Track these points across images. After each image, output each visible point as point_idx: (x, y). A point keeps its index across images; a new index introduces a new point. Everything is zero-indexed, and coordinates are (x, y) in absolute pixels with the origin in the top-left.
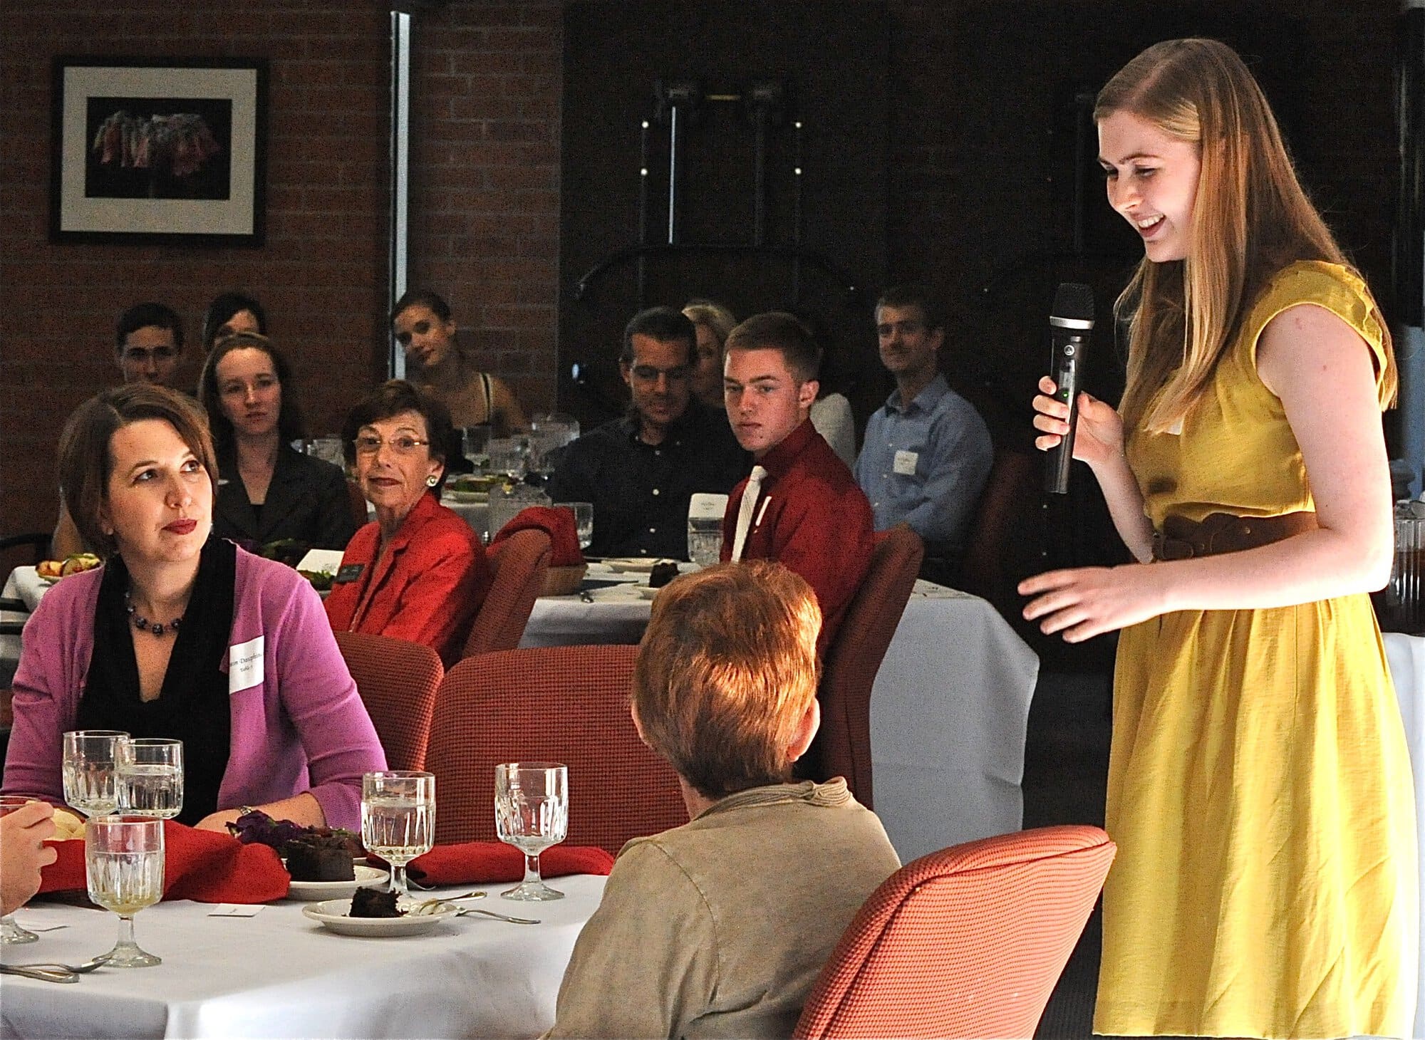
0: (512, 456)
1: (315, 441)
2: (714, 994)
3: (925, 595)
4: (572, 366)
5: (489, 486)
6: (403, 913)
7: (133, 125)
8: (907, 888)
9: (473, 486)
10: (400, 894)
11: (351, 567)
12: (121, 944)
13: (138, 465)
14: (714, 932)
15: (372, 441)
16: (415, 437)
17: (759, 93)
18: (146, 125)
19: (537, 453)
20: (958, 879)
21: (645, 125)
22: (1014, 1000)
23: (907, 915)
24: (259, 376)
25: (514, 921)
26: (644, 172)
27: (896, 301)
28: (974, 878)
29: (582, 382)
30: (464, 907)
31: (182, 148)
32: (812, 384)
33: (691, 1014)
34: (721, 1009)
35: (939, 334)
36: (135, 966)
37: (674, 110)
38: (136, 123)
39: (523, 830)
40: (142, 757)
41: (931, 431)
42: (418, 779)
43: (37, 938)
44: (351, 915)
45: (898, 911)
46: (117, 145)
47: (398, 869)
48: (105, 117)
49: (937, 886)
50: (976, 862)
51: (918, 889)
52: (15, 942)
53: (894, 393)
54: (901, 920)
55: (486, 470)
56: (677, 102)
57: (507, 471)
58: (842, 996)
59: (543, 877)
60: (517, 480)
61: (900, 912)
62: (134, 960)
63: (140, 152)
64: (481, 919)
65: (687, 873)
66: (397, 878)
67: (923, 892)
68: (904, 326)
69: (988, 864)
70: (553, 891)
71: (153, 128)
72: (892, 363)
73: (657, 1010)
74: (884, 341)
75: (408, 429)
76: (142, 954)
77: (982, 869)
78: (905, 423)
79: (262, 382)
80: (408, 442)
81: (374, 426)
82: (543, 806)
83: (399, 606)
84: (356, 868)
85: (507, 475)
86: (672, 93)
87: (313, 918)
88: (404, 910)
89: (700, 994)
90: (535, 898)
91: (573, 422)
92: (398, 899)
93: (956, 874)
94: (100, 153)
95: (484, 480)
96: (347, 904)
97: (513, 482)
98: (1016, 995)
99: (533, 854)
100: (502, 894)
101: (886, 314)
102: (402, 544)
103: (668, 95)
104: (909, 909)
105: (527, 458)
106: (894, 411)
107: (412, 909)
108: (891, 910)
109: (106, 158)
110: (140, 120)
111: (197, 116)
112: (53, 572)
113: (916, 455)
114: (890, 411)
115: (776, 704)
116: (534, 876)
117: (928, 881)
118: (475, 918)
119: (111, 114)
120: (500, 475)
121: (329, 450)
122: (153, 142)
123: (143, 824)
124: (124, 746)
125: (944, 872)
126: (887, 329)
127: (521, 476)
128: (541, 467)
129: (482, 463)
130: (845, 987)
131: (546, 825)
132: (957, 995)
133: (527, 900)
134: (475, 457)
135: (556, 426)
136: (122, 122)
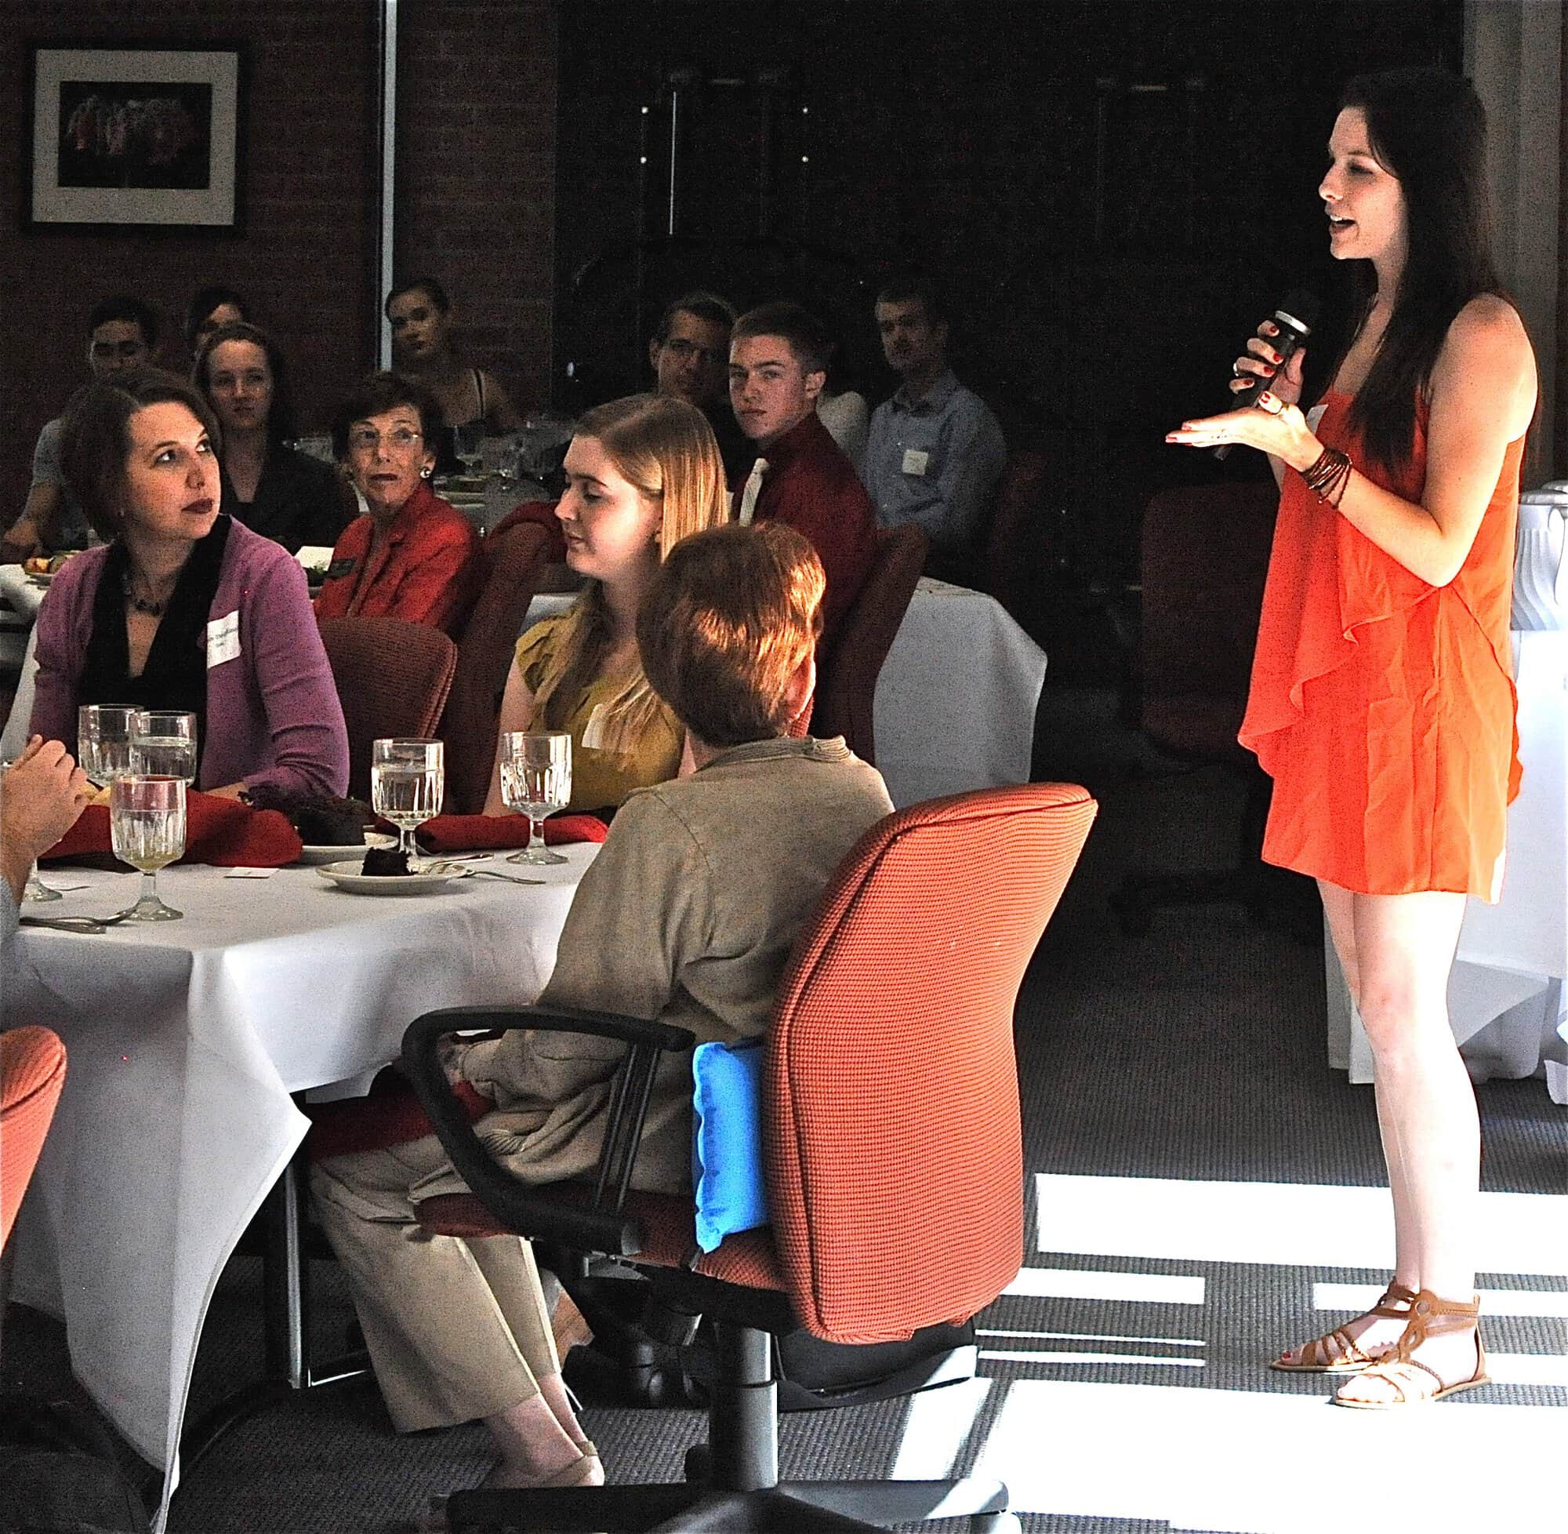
0: (507, 454)
1: (301, 440)
2: (711, 939)
3: (931, 592)
4: (567, 365)
5: (481, 487)
6: (413, 873)
7: (108, 110)
8: (888, 836)
9: (465, 487)
10: (410, 854)
11: (344, 561)
12: (144, 899)
13: (160, 446)
14: (709, 881)
15: (370, 435)
16: (412, 429)
17: (764, 77)
18: (122, 110)
19: (532, 452)
20: (937, 828)
21: (645, 110)
22: (996, 949)
23: (889, 862)
24: (250, 370)
25: (520, 881)
26: (643, 160)
28: (954, 828)
29: (577, 380)
30: (470, 868)
31: (159, 134)
32: (817, 375)
33: (688, 957)
34: (717, 955)
35: (943, 328)
36: (157, 919)
37: (675, 94)
38: (111, 109)
39: (528, 797)
40: (156, 729)
41: (942, 430)
42: (428, 745)
43: (61, 895)
44: (362, 874)
45: (881, 857)
46: (91, 130)
47: (407, 833)
48: (80, 102)
49: (917, 835)
50: (956, 813)
51: (899, 838)
52: (40, 900)
53: (900, 389)
54: (882, 867)
55: (478, 472)
56: (678, 86)
57: (501, 472)
58: (827, 939)
59: (548, 844)
61: (882, 859)
62: (157, 913)
63: (116, 138)
64: (489, 878)
65: (685, 823)
66: (407, 842)
67: (904, 840)
68: (907, 322)
69: (967, 815)
70: (557, 856)
71: (129, 114)
72: (897, 363)
73: (660, 955)
74: (887, 340)
75: (404, 422)
76: (165, 908)
77: (962, 820)
78: (915, 421)
79: (252, 376)
80: (406, 435)
81: (369, 420)
82: (547, 773)
83: (396, 599)
84: (366, 834)
85: (501, 475)
86: (673, 77)
87: (328, 877)
88: (414, 870)
89: (697, 940)
90: (540, 862)
92: (409, 859)
93: (935, 824)
94: (73, 140)
95: (476, 480)
96: (359, 864)
97: (505, 481)
98: (998, 944)
99: (538, 820)
100: (507, 859)
101: (886, 310)
102: (399, 536)
103: (669, 79)
104: (890, 856)
105: (522, 457)
106: (901, 406)
107: (422, 870)
108: (872, 858)
109: (80, 146)
110: (115, 105)
111: (175, 102)
112: (40, 568)
113: (926, 454)
114: (896, 408)
115: (757, 653)
116: (537, 841)
117: (909, 830)
118: (483, 877)
119: (84, 100)
121: (317, 447)
122: (129, 129)
123: (166, 783)
124: (138, 719)
125: (924, 821)
126: (889, 326)
128: (535, 467)
129: (474, 463)
130: (831, 930)
131: (550, 792)
132: (939, 942)
133: (532, 863)
134: (469, 456)
135: (550, 425)
136: (96, 108)
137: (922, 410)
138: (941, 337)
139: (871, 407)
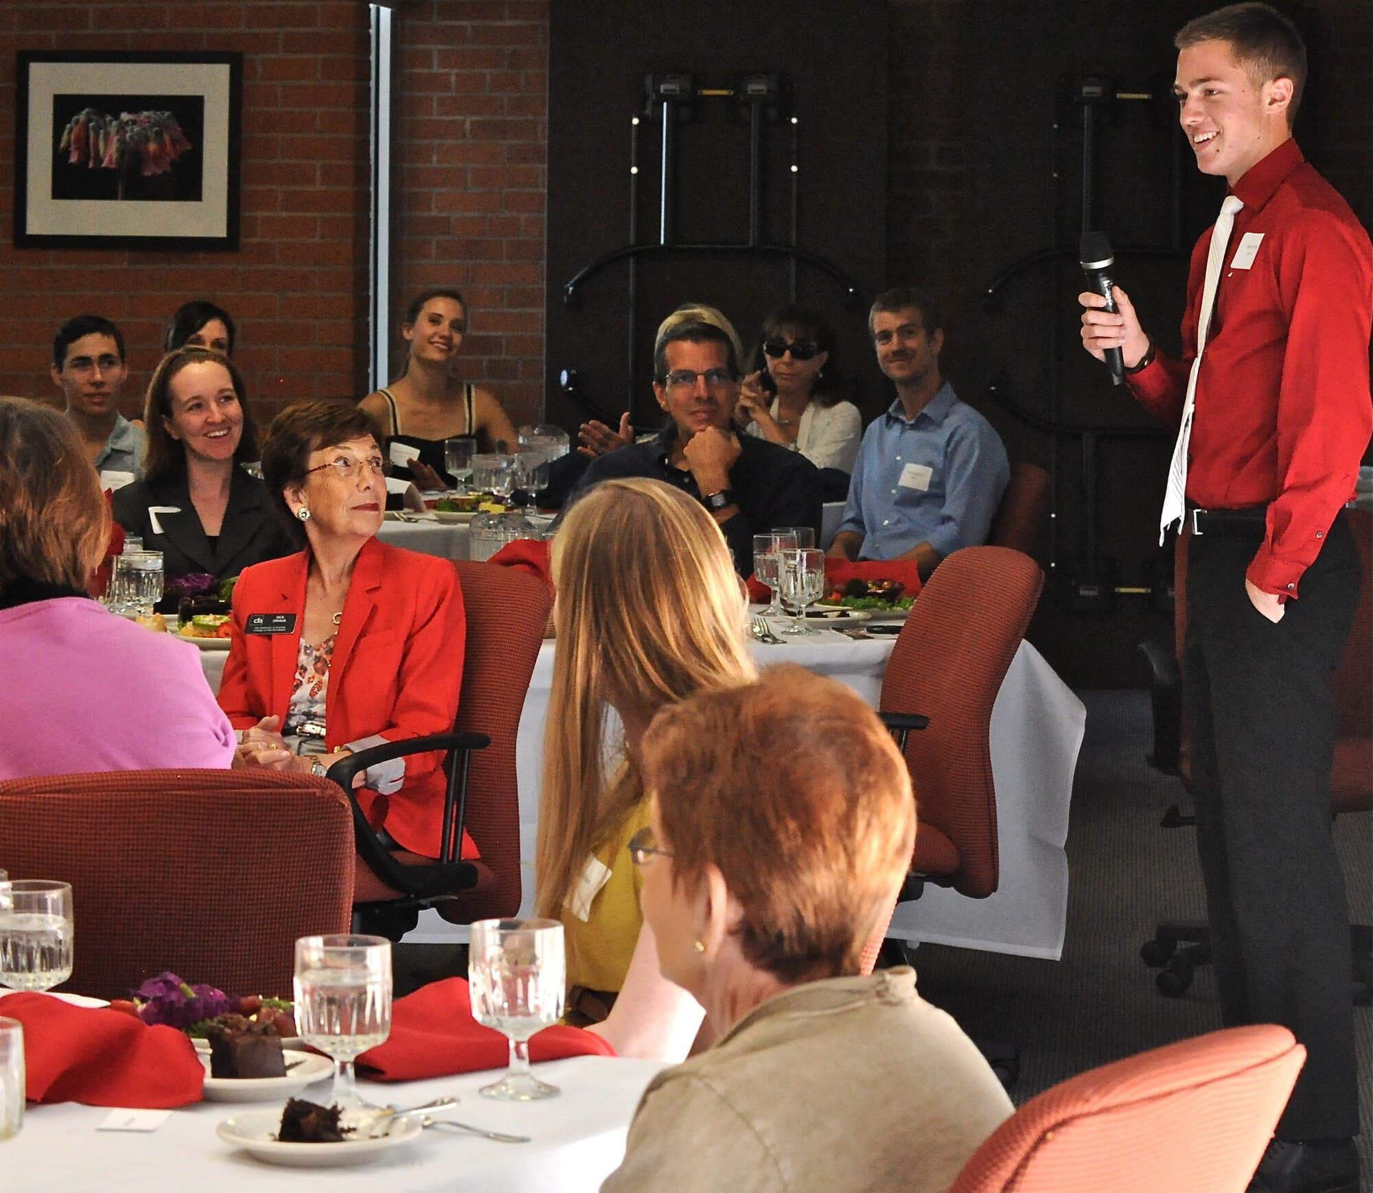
0: (498, 472)
4: (560, 372)
6: (350, 1132)
7: (102, 123)
9: (455, 505)
17: (753, 88)
18: (114, 123)
19: (524, 470)
21: (635, 121)
23: (1035, 1170)
24: (222, 391)
25: (497, 1137)
26: (634, 170)
27: (891, 305)
29: (570, 389)
31: (152, 147)
37: (665, 104)
38: (105, 122)
42: (368, 947)
44: (279, 1138)
46: (84, 143)
47: (344, 1064)
48: (73, 115)
49: (1076, 1130)
51: (1049, 1135)
53: (895, 403)
54: (1027, 1178)
56: (667, 97)
60: (503, 498)
63: (109, 153)
64: (454, 1134)
65: (746, 1119)
66: (343, 1076)
67: (1057, 1138)
68: (904, 331)
69: (1143, 1095)
70: (545, 1083)
71: (122, 126)
72: (895, 371)
74: (881, 348)
77: (1136, 1101)
78: (913, 435)
79: (223, 397)
85: (492, 494)
86: (662, 88)
88: (352, 1127)
90: (523, 1098)
91: (562, 434)
93: (1100, 1112)
94: (67, 152)
95: (469, 497)
97: (499, 500)
100: (481, 1091)
101: (882, 320)
103: (659, 90)
105: (514, 473)
106: (897, 420)
108: (1012, 1165)
109: (73, 159)
110: (108, 118)
111: (167, 114)
113: (929, 469)
114: (891, 420)
116: (519, 1066)
117: (1064, 1123)
118: (447, 1132)
119: (78, 112)
120: (485, 494)
122: (122, 141)
125: (1086, 1108)
126: (886, 336)
127: (507, 494)
128: (527, 484)
133: (514, 1098)
134: (459, 472)
135: (544, 440)
136: (90, 121)
137: (922, 423)
138: (937, 348)
139: (866, 421)
